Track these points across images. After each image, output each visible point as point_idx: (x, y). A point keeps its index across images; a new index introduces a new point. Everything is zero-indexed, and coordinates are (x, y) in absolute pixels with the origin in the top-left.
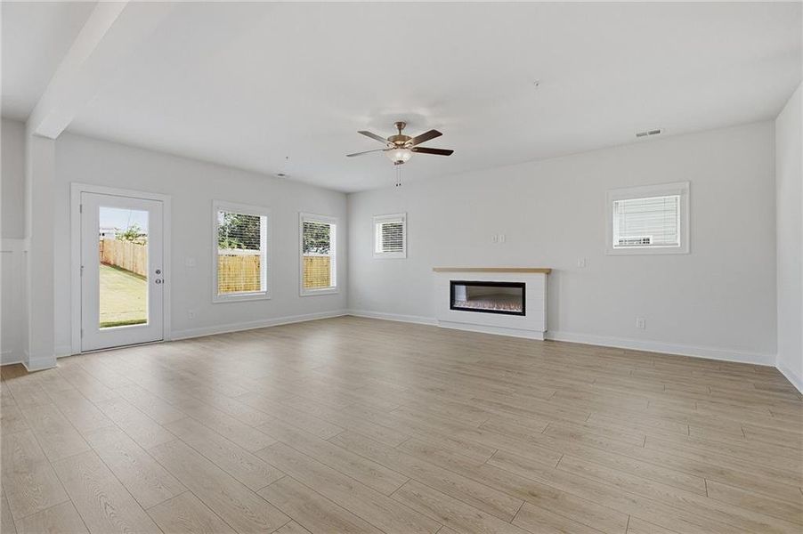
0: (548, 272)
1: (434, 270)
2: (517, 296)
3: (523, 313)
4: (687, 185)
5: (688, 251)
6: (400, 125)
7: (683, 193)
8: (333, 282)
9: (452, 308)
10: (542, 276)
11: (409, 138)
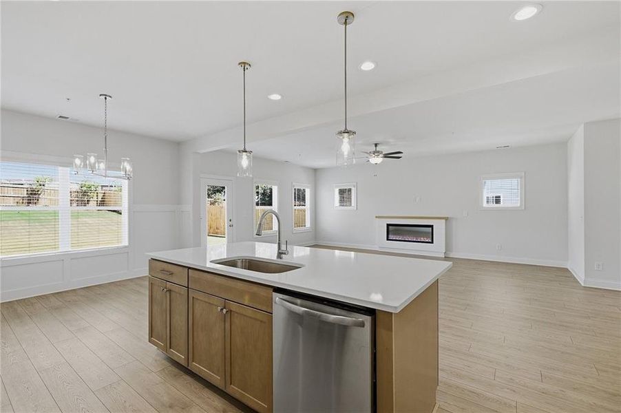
0: (446, 219)
1: (376, 217)
2: (429, 233)
3: (432, 242)
4: (523, 174)
5: (523, 208)
6: (376, 145)
7: (521, 178)
8: (308, 224)
9: (388, 239)
10: (444, 221)
11: (382, 152)
